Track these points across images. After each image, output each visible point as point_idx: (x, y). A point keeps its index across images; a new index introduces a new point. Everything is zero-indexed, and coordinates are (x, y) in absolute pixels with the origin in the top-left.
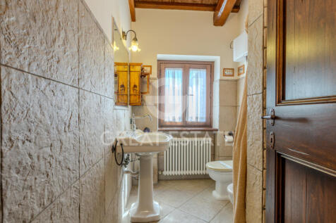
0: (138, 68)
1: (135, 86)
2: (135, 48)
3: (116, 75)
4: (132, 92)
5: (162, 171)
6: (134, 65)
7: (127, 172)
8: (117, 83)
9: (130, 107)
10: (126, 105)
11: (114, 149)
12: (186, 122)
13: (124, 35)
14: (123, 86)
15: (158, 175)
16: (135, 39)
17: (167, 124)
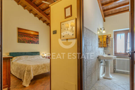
0: (106, 36)
1: (105, 42)
2: (104, 32)
3: (99, 39)
4: (104, 44)
5: (116, 69)
6: (104, 36)
7: (102, 65)
8: (99, 41)
9: (103, 48)
10: (102, 47)
11: (98, 58)
12: (126, 53)
13: (101, 29)
14: (101, 42)
15: (114, 70)
16: (104, 30)
17: (118, 53)
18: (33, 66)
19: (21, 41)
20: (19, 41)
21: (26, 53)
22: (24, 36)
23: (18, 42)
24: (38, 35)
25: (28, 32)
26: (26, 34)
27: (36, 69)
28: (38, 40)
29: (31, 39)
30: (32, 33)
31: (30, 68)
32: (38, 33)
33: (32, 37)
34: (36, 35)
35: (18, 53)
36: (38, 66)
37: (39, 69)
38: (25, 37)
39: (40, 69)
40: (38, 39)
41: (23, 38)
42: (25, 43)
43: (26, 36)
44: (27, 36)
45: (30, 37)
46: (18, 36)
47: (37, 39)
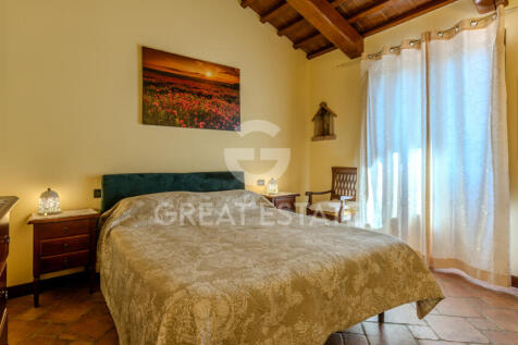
18: (213, 299)
19: (155, 114)
20: (149, 117)
21: (183, 175)
22: (172, 89)
23: (144, 122)
24: (236, 87)
25: (190, 70)
26: (179, 81)
27: (238, 332)
28: (239, 113)
29: (205, 106)
30: (209, 74)
31: (193, 331)
32: (235, 72)
33: (210, 97)
34: (225, 85)
35: (141, 175)
36: (258, 304)
37: (265, 330)
38: (177, 95)
39: (273, 329)
40: (238, 103)
41: (165, 99)
42: (174, 125)
43: (181, 91)
44: (184, 91)
45: (200, 95)
46: (144, 92)
47: (233, 105)
